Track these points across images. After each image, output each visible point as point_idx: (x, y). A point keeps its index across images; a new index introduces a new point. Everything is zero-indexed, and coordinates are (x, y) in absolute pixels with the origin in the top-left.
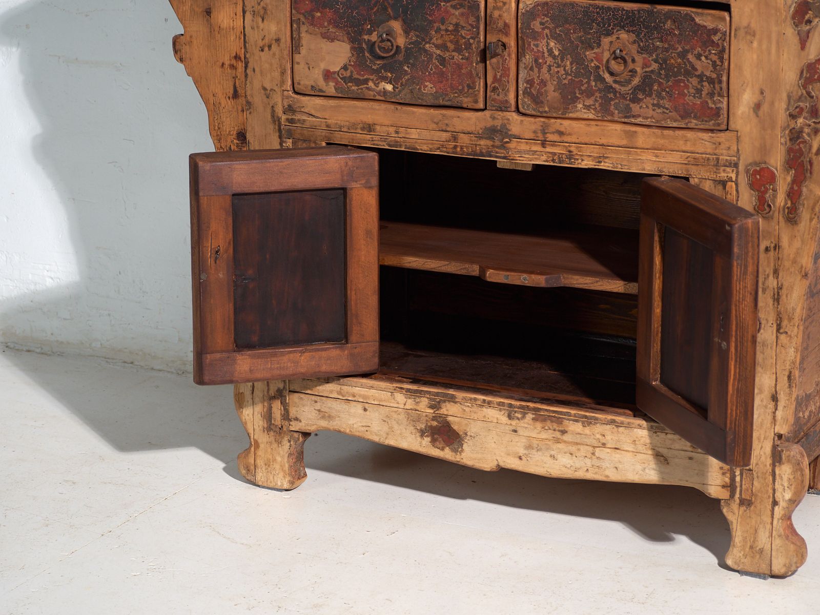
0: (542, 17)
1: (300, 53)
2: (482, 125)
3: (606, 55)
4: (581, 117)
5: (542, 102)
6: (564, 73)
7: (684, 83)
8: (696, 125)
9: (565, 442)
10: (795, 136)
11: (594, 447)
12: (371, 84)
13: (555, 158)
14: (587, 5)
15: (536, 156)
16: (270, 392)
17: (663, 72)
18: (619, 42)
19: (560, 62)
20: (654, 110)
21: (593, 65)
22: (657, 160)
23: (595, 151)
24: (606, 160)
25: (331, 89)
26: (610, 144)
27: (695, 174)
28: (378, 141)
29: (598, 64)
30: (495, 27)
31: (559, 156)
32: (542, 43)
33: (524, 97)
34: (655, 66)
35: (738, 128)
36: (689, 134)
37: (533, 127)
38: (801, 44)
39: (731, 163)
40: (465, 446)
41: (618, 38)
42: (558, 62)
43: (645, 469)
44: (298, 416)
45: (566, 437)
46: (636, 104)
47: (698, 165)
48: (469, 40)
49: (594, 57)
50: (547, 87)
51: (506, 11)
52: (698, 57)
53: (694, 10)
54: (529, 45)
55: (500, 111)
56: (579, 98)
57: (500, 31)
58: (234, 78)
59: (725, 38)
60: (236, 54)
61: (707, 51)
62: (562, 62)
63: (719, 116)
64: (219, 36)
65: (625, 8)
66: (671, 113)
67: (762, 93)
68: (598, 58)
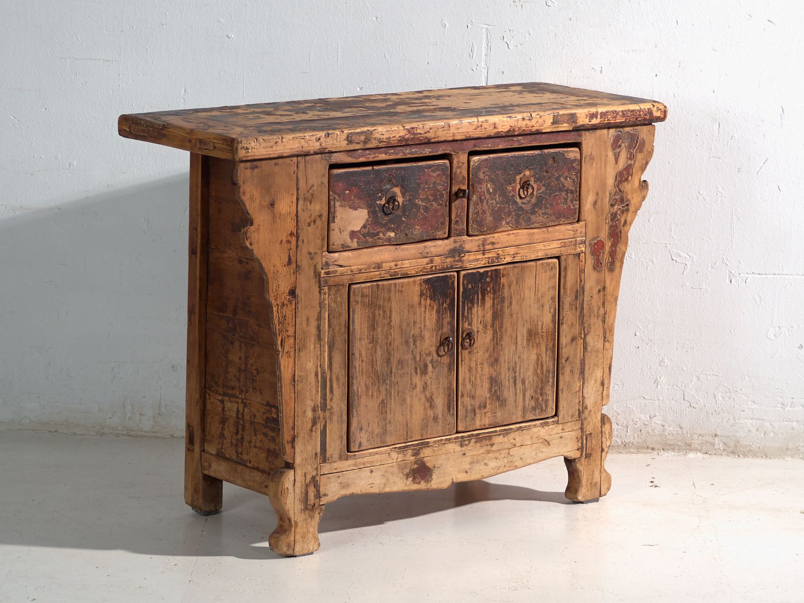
0: (484, 169)
1: (334, 222)
2: (448, 248)
3: (519, 187)
4: (504, 230)
5: (483, 225)
6: (495, 203)
7: (559, 196)
8: (564, 221)
9: (493, 451)
10: (614, 217)
11: (509, 449)
12: (381, 235)
13: (489, 261)
15: (479, 262)
16: (307, 481)
17: (548, 192)
18: (525, 177)
20: (543, 217)
21: (511, 194)
23: (512, 251)
24: (517, 255)
25: (355, 245)
26: (520, 244)
27: (564, 253)
28: (384, 274)
29: (514, 193)
30: (457, 180)
31: (492, 259)
32: (484, 185)
33: (473, 223)
34: (543, 189)
35: (585, 218)
36: (561, 228)
37: (477, 243)
38: (616, 160)
39: (582, 241)
40: (434, 476)
41: (524, 175)
42: (492, 196)
43: (537, 453)
44: (326, 492)
45: (494, 448)
46: (534, 215)
47: (566, 247)
48: (442, 192)
49: (511, 190)
50: (486, 214)
51: (463, 169)
52: (566, 178)
53: (563, 149)
54: (476, 188)
55: (458, 236)
57: (461, 182)
58: (289, 250)
59: (579, 164)
60: (291, 232)
61: (571, 174)
62: (495, 196)
63: (576, 213)
64: (280, 221)
65: (529, 154)
66: (551, 217)
67: (598, 194)
68: (514, 190)
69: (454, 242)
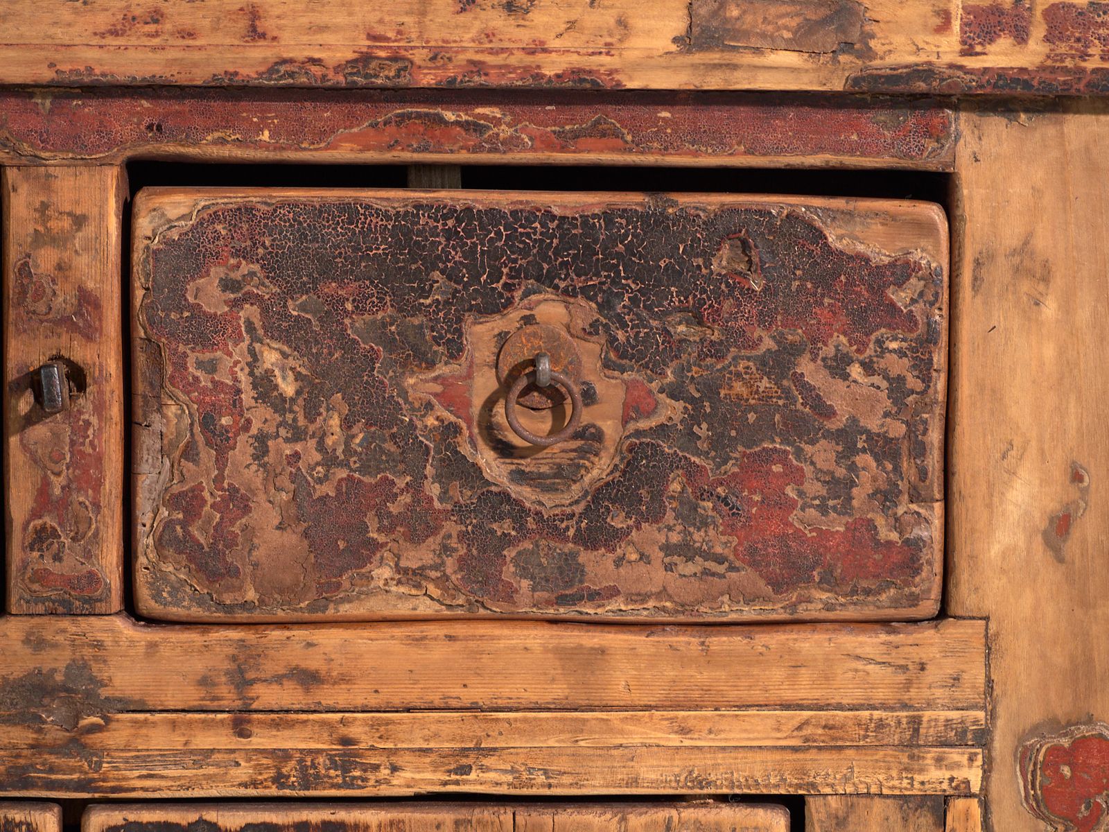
0: (232, 261)
3: (485, 384)
4: (387, 612)
5: (234, 572)
6: (318, 457)
7: (784, 462)
8: (829, 607)
13: (284, 771)
14: (410, 209)
15: (211, 770)
17: (703, 430)
18: (535, 335)
19: (302, 422)
20: (669, 568)
21: (431, 421)
22: (687, 743)
23: (444, 732)
24: (486, 762)
26: (500, 703)
27: (830, 781)
29: (453, 418)
30: (41, 307)
31: (301, 761)
32: (230, 355)
33: (162, 557)
34: (671, 411)
35: (989, 606)
36: (809, 643)
37: (199, 666)
39: (965, 732)
41: (528, 320)
42: (295, 420)
46: (603, 550)
47: (841, 748)
49: (436, 395)
50: (254, 514)
51: (86, 249)
52: (838, 367)
54: (181, 366)
55: (64, 615)
56: (376, 546)
57: (65, 321)
59: (936, 295)
61: (871, 345)
62: (312, 421)
63: (917, 571)
65: (556, 211)
66: (733, 575)
67: (1077, 477)
68: (452, 397)
69: (26, 641)
